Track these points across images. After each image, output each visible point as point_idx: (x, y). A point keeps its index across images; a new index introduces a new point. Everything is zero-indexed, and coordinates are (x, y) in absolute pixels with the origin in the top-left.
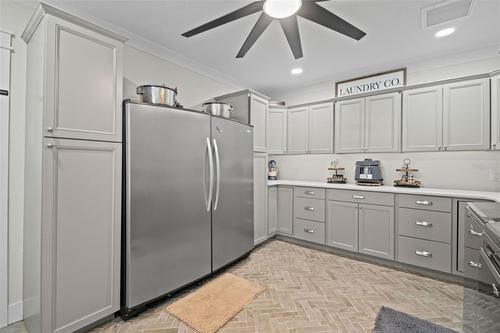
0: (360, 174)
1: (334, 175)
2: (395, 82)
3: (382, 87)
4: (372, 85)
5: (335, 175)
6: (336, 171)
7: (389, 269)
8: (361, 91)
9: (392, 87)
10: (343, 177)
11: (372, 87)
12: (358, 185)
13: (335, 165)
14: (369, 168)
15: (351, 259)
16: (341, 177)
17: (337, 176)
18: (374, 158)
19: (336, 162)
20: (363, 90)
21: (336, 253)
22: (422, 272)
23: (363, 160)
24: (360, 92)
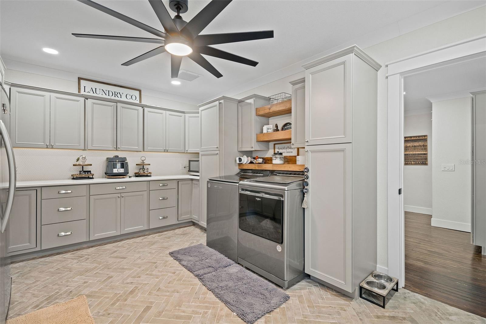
0: (114, 169)
1: (80, 171)
2: (134, 98)
3: (124, 99)
4: (116, 93)
5: (82, 171)
6: (83, 167)
7: (144, 237)
8: (106, 95)
9: (131, 101)
10: (91, 172)
11: (116, 95)
12: (108, 178)
13: (83, 161)
14: (121, 163)
15: (112, 243)
16: (89, 173)
17: (85, 172)
18: (121, 155)
19: (84, 158)
20: (107, 94)
21: (96, 245)
22: (160, 230)
23: (113, 157)
24: (104, 96)
